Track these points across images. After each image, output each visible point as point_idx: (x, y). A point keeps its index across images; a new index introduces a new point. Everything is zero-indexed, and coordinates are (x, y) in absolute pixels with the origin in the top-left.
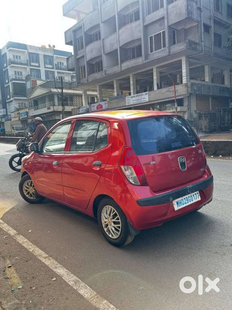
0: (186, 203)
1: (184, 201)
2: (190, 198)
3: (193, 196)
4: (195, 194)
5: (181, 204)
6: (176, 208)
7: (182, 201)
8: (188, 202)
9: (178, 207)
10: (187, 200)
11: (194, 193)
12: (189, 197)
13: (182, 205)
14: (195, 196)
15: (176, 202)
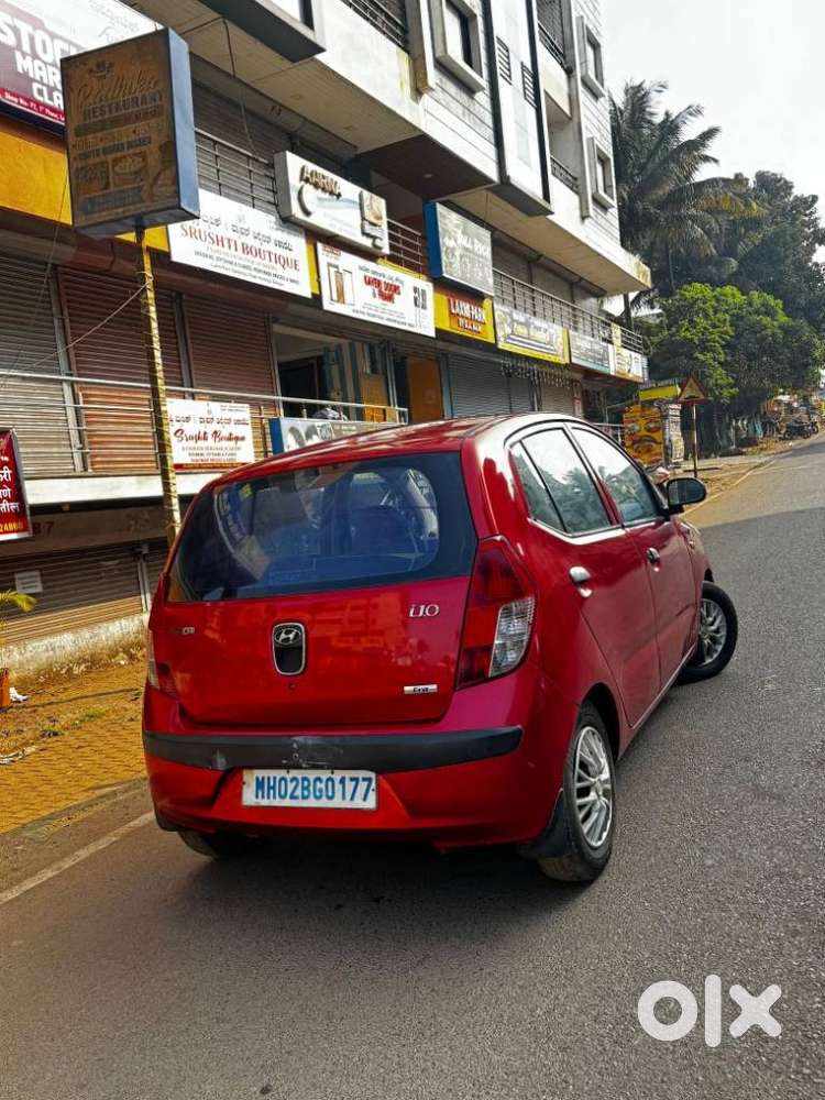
0: (292, 797)
1: (291, 786)
2: (319, 785)
3: (343, 782)
4: (355, 780)
5: (272, 792)
6: (249, 797)
7: (283, 782)
8: (304, 798)
9: (257, 797)
10: (303, 788)
11: (350, 774)
12: (319, 779)
13: (273, 797)
14: (350, 786)
15: (257, 779)
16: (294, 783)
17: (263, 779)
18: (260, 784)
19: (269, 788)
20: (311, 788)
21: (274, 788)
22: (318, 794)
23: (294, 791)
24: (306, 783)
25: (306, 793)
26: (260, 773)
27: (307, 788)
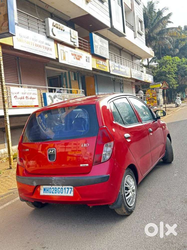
0: (53, 193)
1: (52, 190)
2: (60, 190)
3: (65, 189)
4: (68, 188)
5: (47, 191)
6: (42, 193)
7: (50, 189)
8: (55, 193)
9: (44, 193)
10: (55, 190)
11: (66, 187)
12: (59, 188)
13: (48, 193)
14: (67, 190)
15: (44, 188)
16: (53, 189)
17: (45, 188)
18: (45, 189)
19: (47, 190)
20: (57, 191)
21: (48, 190)
22: (59, 192)
23: (53, 191)
24: (56, 189)
25: (56, 192)
26: (45, 187)
27: (56, 190)
